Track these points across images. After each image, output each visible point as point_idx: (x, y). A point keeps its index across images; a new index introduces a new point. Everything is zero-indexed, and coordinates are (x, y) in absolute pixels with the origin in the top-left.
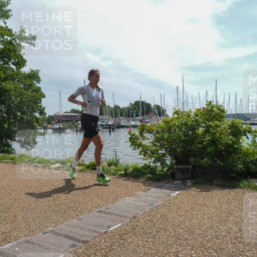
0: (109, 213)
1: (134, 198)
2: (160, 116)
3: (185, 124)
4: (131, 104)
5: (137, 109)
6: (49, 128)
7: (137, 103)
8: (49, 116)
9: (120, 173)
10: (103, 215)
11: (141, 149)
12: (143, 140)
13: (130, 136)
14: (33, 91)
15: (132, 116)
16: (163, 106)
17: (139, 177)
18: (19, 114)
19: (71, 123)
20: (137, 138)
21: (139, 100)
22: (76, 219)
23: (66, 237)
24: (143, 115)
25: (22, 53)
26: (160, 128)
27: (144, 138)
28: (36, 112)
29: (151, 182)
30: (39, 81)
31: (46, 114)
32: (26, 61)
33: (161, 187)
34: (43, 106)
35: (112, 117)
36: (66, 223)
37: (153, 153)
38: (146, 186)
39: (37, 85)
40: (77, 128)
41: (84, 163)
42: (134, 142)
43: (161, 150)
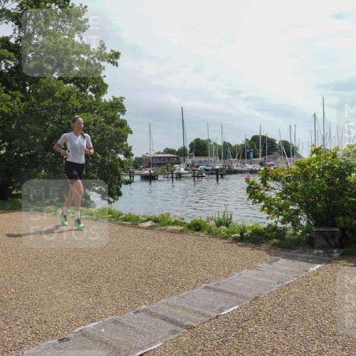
0: (220, 291)
1: (255, 272)
2: (289, 156)
3: (329, 168)
4: (247, 140)
5: (255, 147)
6: (137, 175)
7: (255, 138)
8: (136, 158)
9: (233, 235)
10: (212, 293)
11: (263, 203)
12: (266, 190)
13: (248, 185)
14: (116, 126)
15: (248, 158)
16: (293, 143)
17: (261, 243)
18: (99, 155)
19: (165, 167)
20: (257, 188)
21: (258, 134)
22: (176, 297)
23: (165, 319)
24: (264, 155)
25: (102, 75)
26: (292, 173)
27: (268, 188)
28: (121, 153)
29: (279, 249)
30: (123, 111)
31: (133, 155)
32: (106, 86)
33: (294, 258)
34: (129, 145)
35: (220, 158)
36: (163, 300)
37: (281, 209)
38: (272, 255)
39: (122, 117)
40: (172, 173)
41: (183, 221)
42: (254, 193)
43: (293, 205)
